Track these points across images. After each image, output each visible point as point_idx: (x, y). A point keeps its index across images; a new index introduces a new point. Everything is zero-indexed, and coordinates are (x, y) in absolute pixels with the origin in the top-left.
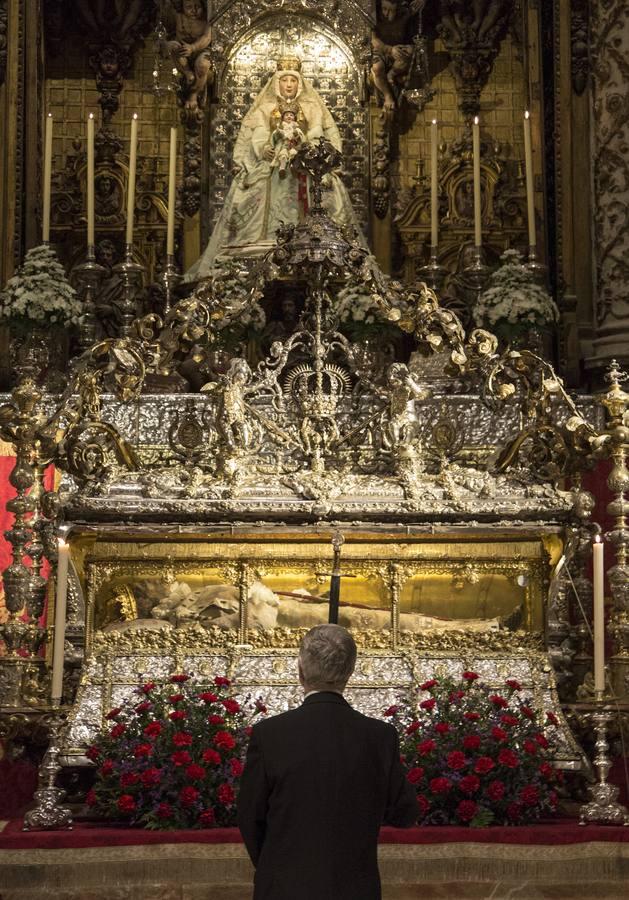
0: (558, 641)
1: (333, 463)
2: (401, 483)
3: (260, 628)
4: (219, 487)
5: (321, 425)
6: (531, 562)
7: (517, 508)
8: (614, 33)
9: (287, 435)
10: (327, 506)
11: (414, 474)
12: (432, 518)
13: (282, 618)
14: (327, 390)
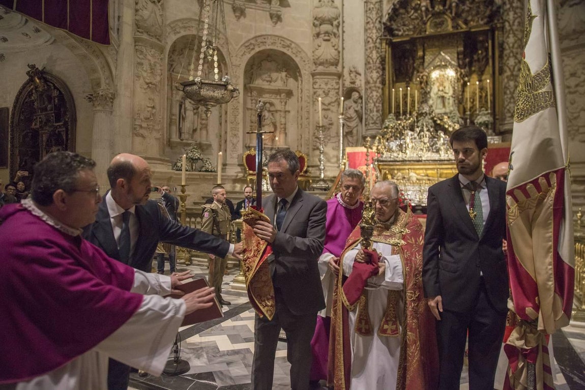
1: (428, 150)
3: (412, 181)
4: (404, 155)
5: (425, 144)
8: (508, 62)
10: (424, 159)
11: (442, 153)
12: (445, 160)
13: (417, 179)
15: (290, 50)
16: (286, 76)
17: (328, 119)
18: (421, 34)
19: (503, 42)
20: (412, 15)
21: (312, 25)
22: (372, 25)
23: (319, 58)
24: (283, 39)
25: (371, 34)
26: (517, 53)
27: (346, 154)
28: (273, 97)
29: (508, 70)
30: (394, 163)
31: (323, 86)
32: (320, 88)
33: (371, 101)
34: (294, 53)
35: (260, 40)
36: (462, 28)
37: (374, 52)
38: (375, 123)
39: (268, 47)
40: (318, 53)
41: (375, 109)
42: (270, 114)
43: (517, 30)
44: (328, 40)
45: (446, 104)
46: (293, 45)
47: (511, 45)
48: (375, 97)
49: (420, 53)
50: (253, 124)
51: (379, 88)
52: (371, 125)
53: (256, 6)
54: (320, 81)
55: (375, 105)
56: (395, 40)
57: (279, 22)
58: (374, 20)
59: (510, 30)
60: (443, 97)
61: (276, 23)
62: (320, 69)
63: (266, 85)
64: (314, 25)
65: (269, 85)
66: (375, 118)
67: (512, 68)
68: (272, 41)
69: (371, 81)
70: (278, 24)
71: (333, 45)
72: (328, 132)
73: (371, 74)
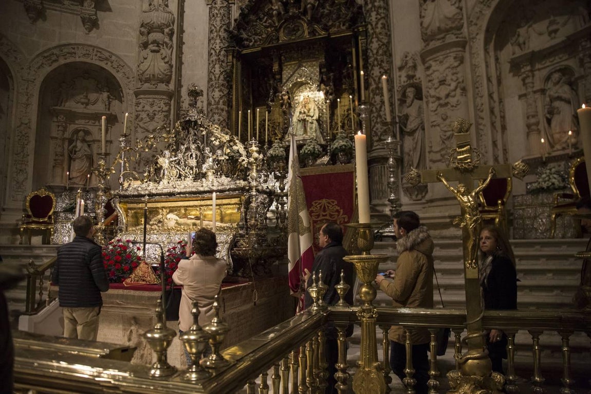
13: (177, 224)
15: (109, 63)
16: (109, 98)
18: (273, 43)
19: (367, 49)
21: (138, 33)
22: (215, 34)
23: (143, 73)
24: (100, 50)
25: (214, 45)
26: (382, 61)
28: (90, 123)
29: (373, 83)
31: (147, 108)
32: (143, 111)
34: (114, 68)
35: (65, 50)
36: (320, 35)
37: (217, 66)
39: (78, 60)
40: (143, 67)
42: (86, 145)
43: (380, 33)
44: (158, 51)
45: (308, 129)
46: (113, 58)
47: (375, 51)
49: (276, 67)
50: (57, 158)
51: (222, 110)
53: (60, 7)
54: (144, 101)
56: (245, 52)
57: (94, 29)
58: (218, 28)
59: (373, 34)
60: (304, 120)
61: (90, 30)
62: (146, 86)
63: (80, 109)
64: (142, 33)
65: (85, 108)
67: (377, 79)
68: (85, 52)
69: (213, 102)
70: (92, 32)
71: (163, 56)
73: (213, 93)
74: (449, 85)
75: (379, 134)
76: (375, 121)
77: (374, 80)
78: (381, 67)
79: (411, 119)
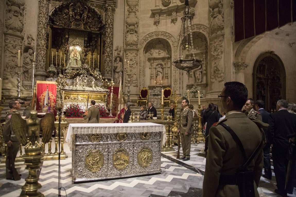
0: (106, 102)
1: (86, 86)
2: (93, 88)
3: (80, 100)
4: (76, 88)
5: (85, 83)
6: (104, 95)
7: (103, 91)
8: (107, 49)
9: (82, 83)
10: (86, 90)
12: (95, 91)
13: (81, 100)
14: (86, 79)
17: (15, 62)
18: (68, 27)
19: (105, 40)
20: (64, 16)
21: (5, 3)
22: (43, 15)
23: (10, 25)
25: (42, 20)
26: (110, 47)
27: (37, 84)
29: (107, 53)
30: (72, 91)
31: (12, 42)
32: (10, 43)
33: (40, 56)
36: (88, 30)
37: (43, 30)
38: (42, 68)
40: (10, 22)
41: (42, 61)
43: (111, 37)
44: (17, 16)
45: (78, 63)
47: (108, 43)
48: (42, 54)
49: (67, 36)
51: (45, 49)
52: (39, 69)
54: (10, 39)
55: (42, 58)
56: (55, 26)
58: (45, 13)
59: (108, 36)
60: (76, 59)
62: (10, 31)
64: (7, 4)
66: (42, 65)
67: (108, 52)
69: (41, 45)
71: (20, 20)
72: (14, 70)
73: (41, 41)
74: (133, 61)
75: (108, 71)
76: (106, 66)
77: (107, 52)
78: (110, 49)
79: (118, 68)
